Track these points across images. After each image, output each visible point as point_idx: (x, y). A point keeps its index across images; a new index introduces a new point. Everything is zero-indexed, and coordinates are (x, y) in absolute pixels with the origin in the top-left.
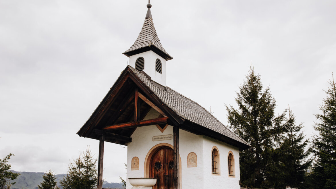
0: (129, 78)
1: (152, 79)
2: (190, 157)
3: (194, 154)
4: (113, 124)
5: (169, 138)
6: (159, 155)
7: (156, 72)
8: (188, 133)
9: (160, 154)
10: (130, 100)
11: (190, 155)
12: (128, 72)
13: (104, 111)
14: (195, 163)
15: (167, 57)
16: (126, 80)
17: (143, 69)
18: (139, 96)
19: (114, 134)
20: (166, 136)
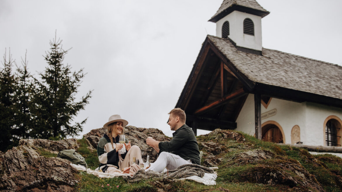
0: (210, 49)
1: (238, 45)
2: (293, 132)
3: (297, 127)
4: (203, 106)
5: (274, 114)
6: (267, 138)
7: (244, 35)
8: (292, 102)
9: (268, 136)
10: (217, 74)
11: (294, 129)
12: (208, 42)
13: (191, 92)
14: (298, 138)
15: (262, 13)
16: (207, 52)
17: (229, 34)
18: (225, 68)
19: (210, 119)
20: (270, 112)
